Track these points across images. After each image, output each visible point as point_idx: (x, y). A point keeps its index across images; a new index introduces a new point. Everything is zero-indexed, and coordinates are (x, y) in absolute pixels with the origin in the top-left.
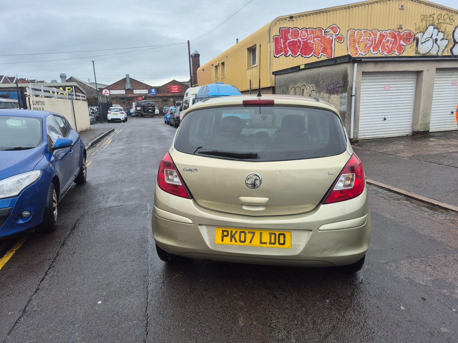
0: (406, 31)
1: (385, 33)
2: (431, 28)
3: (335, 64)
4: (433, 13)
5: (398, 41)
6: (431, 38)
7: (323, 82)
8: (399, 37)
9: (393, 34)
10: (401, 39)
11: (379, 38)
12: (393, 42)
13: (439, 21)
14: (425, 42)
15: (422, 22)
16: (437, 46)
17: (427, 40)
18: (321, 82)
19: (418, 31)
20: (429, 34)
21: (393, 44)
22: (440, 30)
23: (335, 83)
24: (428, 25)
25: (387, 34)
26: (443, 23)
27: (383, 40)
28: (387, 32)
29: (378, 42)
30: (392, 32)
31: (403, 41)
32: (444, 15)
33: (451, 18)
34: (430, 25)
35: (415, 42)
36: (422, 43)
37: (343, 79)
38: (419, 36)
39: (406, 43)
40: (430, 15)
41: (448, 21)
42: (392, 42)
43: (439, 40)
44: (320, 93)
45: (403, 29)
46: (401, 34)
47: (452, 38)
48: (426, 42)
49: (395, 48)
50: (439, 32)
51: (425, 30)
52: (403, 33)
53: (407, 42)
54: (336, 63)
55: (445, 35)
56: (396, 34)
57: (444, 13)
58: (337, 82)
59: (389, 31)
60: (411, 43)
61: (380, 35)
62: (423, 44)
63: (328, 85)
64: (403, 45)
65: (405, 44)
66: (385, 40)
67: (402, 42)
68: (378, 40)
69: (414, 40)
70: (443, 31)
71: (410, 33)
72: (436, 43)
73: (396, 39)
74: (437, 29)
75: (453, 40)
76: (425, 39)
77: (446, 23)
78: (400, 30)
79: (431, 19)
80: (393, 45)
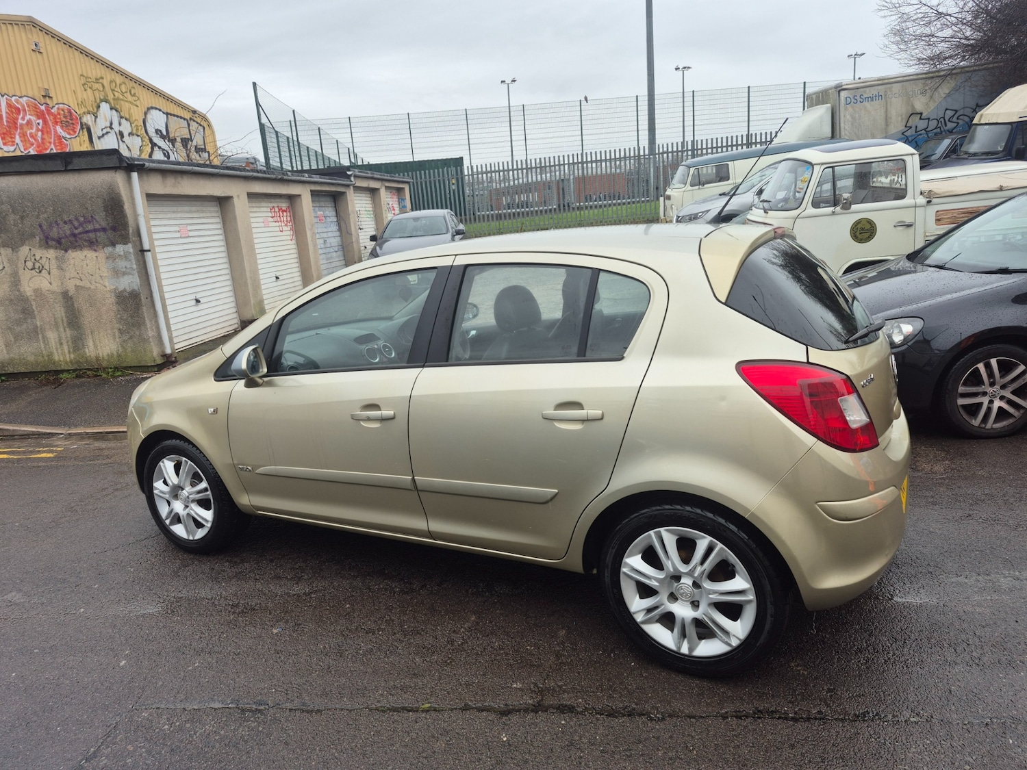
0: (61, 106)
1: (17, 101)
2: (105, 107)
3: (66, 171)
4: (99, 76)
5: (52, 128)
6: (111, 128)
7: (22, 218)
8: (52, 117)
9: (36, 107)
10: (56, 123)
11: (7, 113)
12: (42, 127)
13: (114, 95)
14: (103, 135)
15: (86, 90)
16: (126, 147)
17: (105, 131)
18: (12, 218)
19: (83, 110)
20: (106, 120)
21: (42, 131)
22: (122, 114)
23: (77, 219)
24: (98, 101)
25: (23, 106)
26: (123, 100)
27: (17, 119)
28: (21, 99)
29: (7, 121)
30: (32, 102)
31: (62, 127)
32: (120, 85)
33: (133, 93)
34: (102, 101)
35: (86, 133)
36: (99, 138)
37: (106, 210)
38: (88, 119)
39: (69, 134)
40: (96, 79)
41: (130, 98)
42: (40, 127)
43: (126, 134)
44: (13, 250)
45: (55, 102)
46: (53, 111)
47: (145, 135)
48: (105, 136)
49: (50, 143)
50: (121, 117)
51: (95, 109)
52: (55, 109)
53: (71, 132)
54: (69, 168)
55: (133, 125)
56: (43, 108)
57: (119, 79)
58: (84, 216)
59: (25, 99)
60: (78, 136)
61: (9, 105)
62: (102, 139)
63: (44, 227)
64: (65, 138)
65: (68, 137)
66: (23, 119)
67: (59, 129)
68: (7, 117)
69: (82, 128)
70: (128, 117)
71: (70, 112)
72: (124, 142)
73: (45, 122)
74: (116, 111)
75: (147, 137)
76: (102, 130)
77: (127, 101)
78: (48, 101)
79: (99, 86)
80: (43, 134)
